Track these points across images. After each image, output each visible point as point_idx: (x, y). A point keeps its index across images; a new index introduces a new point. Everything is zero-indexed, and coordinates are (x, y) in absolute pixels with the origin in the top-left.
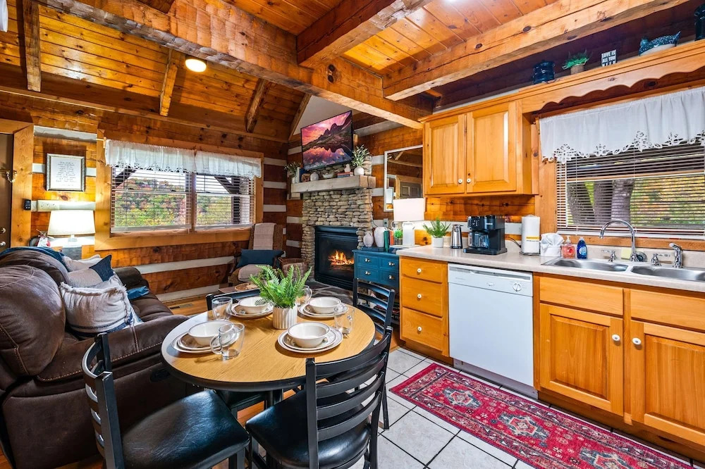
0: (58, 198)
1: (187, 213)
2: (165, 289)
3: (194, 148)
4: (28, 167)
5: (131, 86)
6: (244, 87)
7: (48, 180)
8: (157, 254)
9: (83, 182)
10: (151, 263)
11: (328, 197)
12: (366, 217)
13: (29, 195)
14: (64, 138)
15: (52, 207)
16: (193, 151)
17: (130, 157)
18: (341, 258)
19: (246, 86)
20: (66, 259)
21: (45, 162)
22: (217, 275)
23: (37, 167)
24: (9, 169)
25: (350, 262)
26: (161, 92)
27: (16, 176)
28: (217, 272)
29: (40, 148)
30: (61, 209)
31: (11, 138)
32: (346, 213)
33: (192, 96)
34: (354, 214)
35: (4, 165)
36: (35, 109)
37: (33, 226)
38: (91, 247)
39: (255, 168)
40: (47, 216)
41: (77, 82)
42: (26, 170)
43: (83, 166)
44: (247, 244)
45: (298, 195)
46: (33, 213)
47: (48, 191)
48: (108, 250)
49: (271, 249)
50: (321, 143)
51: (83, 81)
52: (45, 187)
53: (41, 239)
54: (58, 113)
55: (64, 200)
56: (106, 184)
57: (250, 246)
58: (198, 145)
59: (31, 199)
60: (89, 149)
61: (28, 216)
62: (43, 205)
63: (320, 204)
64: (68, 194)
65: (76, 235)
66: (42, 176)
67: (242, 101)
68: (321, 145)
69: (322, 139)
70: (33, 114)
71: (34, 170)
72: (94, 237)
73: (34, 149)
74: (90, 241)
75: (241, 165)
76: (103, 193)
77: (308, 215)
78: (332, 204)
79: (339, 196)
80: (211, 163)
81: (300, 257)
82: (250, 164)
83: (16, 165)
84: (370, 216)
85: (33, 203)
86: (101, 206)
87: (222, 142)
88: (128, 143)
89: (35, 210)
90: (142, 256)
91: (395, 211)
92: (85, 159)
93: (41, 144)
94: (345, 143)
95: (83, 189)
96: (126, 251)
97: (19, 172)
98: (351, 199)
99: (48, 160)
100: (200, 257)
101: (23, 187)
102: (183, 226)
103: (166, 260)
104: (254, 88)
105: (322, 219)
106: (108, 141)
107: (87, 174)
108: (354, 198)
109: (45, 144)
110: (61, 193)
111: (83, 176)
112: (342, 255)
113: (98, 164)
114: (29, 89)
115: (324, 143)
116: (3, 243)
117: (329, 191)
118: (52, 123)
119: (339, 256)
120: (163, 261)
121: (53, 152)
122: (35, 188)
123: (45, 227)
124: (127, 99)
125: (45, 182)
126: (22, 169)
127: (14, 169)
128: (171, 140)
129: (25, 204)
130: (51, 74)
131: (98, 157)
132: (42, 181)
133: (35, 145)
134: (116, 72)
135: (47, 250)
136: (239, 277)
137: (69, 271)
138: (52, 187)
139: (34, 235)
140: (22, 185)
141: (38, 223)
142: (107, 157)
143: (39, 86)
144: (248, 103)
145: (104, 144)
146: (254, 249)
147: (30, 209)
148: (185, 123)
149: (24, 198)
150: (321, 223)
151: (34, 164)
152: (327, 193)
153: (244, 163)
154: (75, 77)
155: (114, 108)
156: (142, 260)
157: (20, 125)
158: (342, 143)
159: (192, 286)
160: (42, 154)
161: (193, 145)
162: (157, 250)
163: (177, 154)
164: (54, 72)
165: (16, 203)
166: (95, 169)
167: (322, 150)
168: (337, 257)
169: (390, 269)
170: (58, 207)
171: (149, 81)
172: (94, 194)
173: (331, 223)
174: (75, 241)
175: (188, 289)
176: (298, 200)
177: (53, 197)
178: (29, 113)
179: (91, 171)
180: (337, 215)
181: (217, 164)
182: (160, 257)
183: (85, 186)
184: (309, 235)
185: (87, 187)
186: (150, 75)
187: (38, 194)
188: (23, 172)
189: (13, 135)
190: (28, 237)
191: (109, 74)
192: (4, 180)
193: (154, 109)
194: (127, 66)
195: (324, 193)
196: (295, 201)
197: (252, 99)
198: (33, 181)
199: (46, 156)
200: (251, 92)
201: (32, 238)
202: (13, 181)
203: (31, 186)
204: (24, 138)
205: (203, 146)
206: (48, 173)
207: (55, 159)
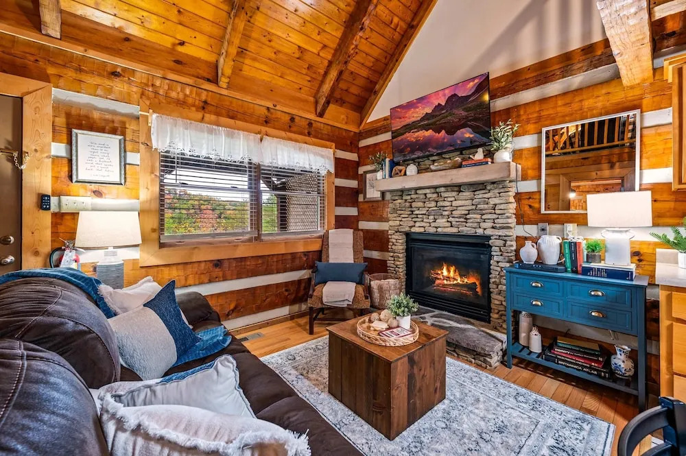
0: (89, 193)
1: (251, 216)
2: (228, 315)
3: (259, 133)
4: (45, 148)
5: (182, 43)
6: (319, 55)
7: (74, 167)
8: (217, 270)
9: (123, 172)
10: (210, 281)
11: (435, 195)
12: (510, 221)
13: (47, 188)
14: (96, 109)
15: (80, 206)
16: (259, 136)
17: (184, 140)
18: (452, 274)
19: (321, 54)
20: (104, 289)
21: (70, 143)
22: (287, 294)
23: (59, 149)
24: (16, 150)
25: (466, 280)
26: (220, 54)
27: (27, 159)
28: (286, 290)
29: (61, 121)
30: (94, 210)
31: (18, 103)
32: (468, 217)
33: (257, 65)
34: (484, 217)
35: (9, 143)
36: (54, 64)
37: (55, 234)
38: (135, 261)
39: (327, 161)
40: (74, 219)
41: (111, 31)
42: (42, 151)
43: (123, 149)
44: (320, 254)
45: (377, 195)
46: (55, 215)
47: (74, 184)
48: (157, 266)
49: (353, 262)
50: (427, 125)
51: (119, 30)
52: (70, 177)
53: (66, 252)
54: (87, 72)
55: (97, 196)
56: (153, 176)
57: (324, 257)
58: (264, 129)
59: (50, 193)
60: (131, 126)
61: (46, 218)
62: (68, 203)
63: (420, 204)
64: (102, 188)
65: (115, 247)
66: (65, 162)
67: (314, 76)
68: (426, 128)
69: (428, 119)
70: (51, 70)
71: (53, 153)
72: (138, 248)
73: (53, 122)
74: (134, 254)
75: (312, 157)
76: (149, 187)
77: (400, 219)
78: (440, 204)
79: (454, 194)
80: (279, 152)
81: (386, 271)
82: (322, 156)
83: (28, 145)
84: (513, 220)
85: (54, 200)
86: (147, 206)
87: (290, 127)
88: (180, 121)
89: (57, 211)
90: (199, 272)
91: (590, 212)
92: (125, 140)
93: (64, 115)
94: (475, 119)
95: (123, 182)
96: (180, 267)
97: (32, 154)
98: (479, 197)
99: (74, 138)
100: (268, 272)
101: (39, 177)
102: (247, 233)
103: (229, 278)
104: (329, 57)
105: (423, 224)
106: (155, 116)
107: (128, 162)
108: (486, 196)
109: (68, 115)
110: (94, 187)
111: (123, 164)
112: (452, 269)
113: (142, 147)
114: (43, 32)
115: (434, 123)
116: (10, 259)
117: (435, 187)
118: (77, 86)
119: (449, 271)
120: (225, 279)
121: (80, 127)
122: (56, 178)
123: (72, 235)
124: (178, 62)
125: (71, 171)
126: (36, 150)
127: (24, 149)
128: (233, 121)
129: (43, 202)
130: (75, 16)
131: (142, 139)
132: (66, 169)
133: (54, 116)
134: (163, 20)
135: (73, 275)
136: (325, 300)
137: (110, 313)
138: (81, 177)
139: (57, 245)
140: (37, 173)
141: (61, 229)
142: (153, 137)
143: (58, 28)
144: (320, 78)
145: (150, 121)
146: (331, 261)
147: (49, 209)
148: (248, 98)
149: (41, 192)
150: (422, 230)
151: (53, 144)
152: (433, 190)
153: (316, 154)
154: (108, 23)
155: (161, 72)
156: (199, 278)
157: (32, 84)
158: (470, 121)
159: (260, 309)
160: (65, 130)
161: (258, 128)
162: (218, 264)
163: (240, 139)
164: (79, 13)
165: (29, 201)
166: (138, 155)
167: (430, 133)
168: (445, 273)
169: (592, 300)
170: (90, 207)
171: (205, 38)
172: (137, 189)
173: (439, 230)
174: (114, 254)
175: (254, 313)
176: (378, 201)
177: (82, 191)
178: (45, 69)
179: (133, 158)
180: (450, 219)
181: (286, 154)
182: (221, 274)
183: (125, 178)
184: (398, 244)
185: (128, 180)
186: (207, 27)
187: (60, 186)
188: (38, 154)
189: (22, 98)
190: (48, 249)
191: (154, 23)
192: (9, 166)
193: (211, 79)
194: (179, 11)
195: (428, 191)
196: (373, 202)
197: (326, 73)
198: (53, 169)
199: (71, 132)
200: (326, 63)
201: (54, 251)
202: (23, 167)
203: (50, 174)
204: (38, 105)
205: (270, 131)
206: (74, 158)
207: (84, 138)
